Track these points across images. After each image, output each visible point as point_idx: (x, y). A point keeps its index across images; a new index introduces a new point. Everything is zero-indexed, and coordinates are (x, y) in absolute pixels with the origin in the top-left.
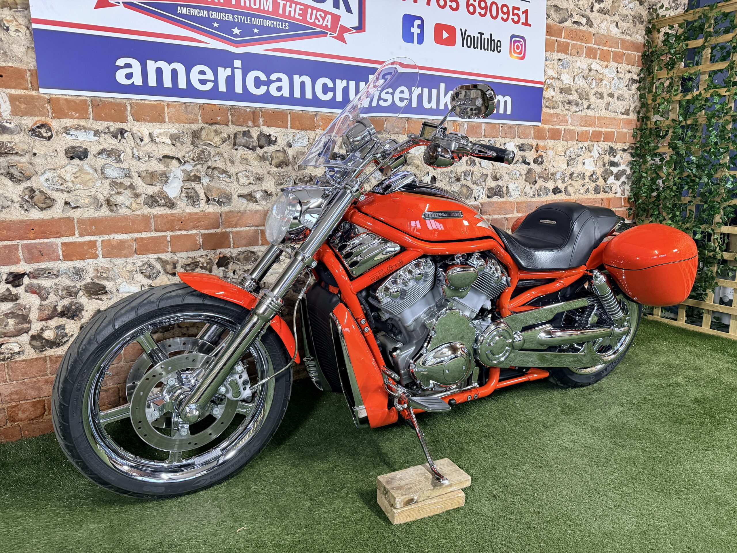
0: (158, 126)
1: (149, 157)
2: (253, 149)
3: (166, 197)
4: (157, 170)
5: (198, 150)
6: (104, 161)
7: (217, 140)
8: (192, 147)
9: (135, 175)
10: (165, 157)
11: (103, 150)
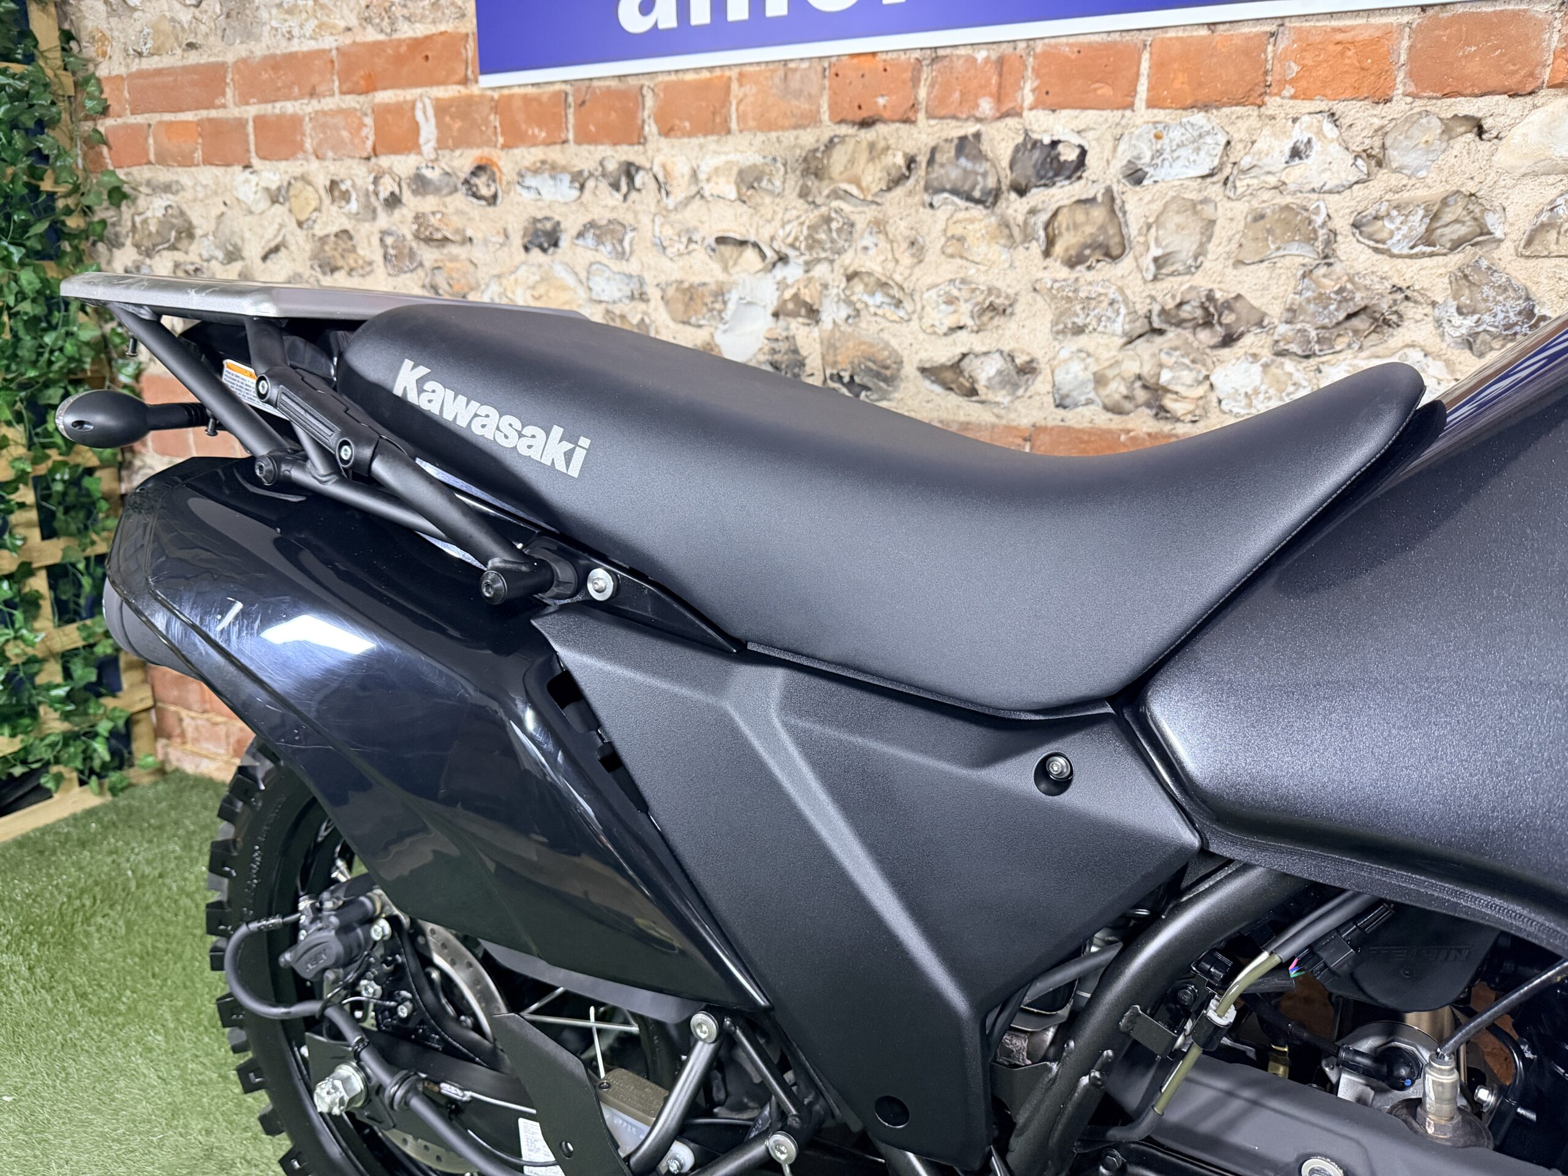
0: (713, 147)
1: (690, 240)
2: (986, 199)
4: (707, 279)
5: (813, 216)
6: (590, 256)
7: (873, 177)
8: (800, 203)
9: (654, 293)
10: (721, 240)
11: (592, 225)
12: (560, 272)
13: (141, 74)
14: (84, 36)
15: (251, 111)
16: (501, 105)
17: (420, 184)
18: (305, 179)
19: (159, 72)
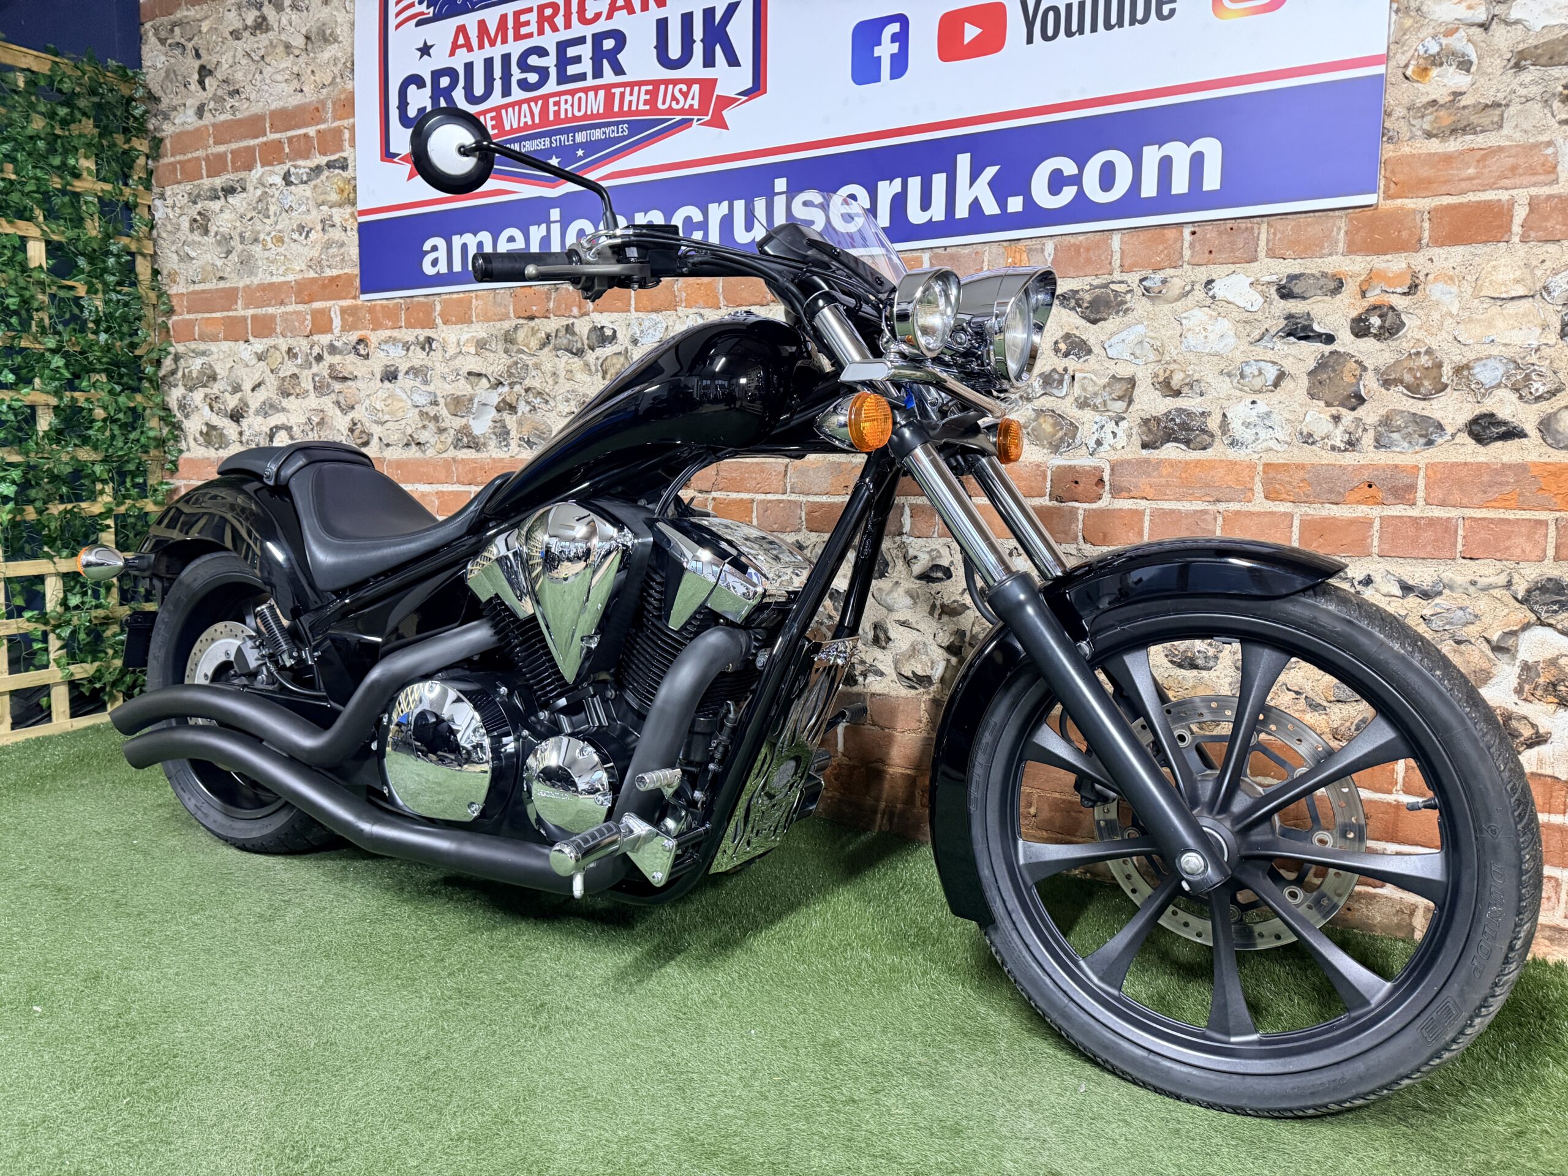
0: (465, 329)
1: (457, 374)
2: (579, 353)
3: (469, 434)
4: (464, 393)
5: (510, 362)
6: (412, 383)
7: (534, 343)
8: (504, 356)
9: (441, 401)
10: (470, 374)
11: (412, 368)
12: (399, 392)
13: (194, 292)
14: (165, 272)
15: (250, 312)
16: (371, 310)
17: (333, 349)
18: (275, 347)
19: (203, 292)
